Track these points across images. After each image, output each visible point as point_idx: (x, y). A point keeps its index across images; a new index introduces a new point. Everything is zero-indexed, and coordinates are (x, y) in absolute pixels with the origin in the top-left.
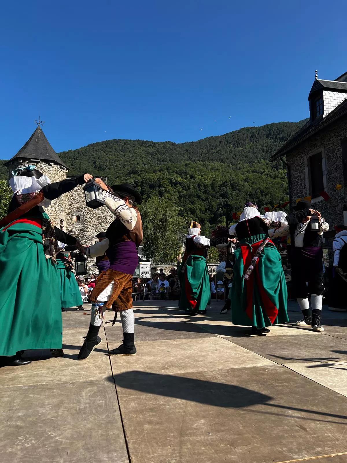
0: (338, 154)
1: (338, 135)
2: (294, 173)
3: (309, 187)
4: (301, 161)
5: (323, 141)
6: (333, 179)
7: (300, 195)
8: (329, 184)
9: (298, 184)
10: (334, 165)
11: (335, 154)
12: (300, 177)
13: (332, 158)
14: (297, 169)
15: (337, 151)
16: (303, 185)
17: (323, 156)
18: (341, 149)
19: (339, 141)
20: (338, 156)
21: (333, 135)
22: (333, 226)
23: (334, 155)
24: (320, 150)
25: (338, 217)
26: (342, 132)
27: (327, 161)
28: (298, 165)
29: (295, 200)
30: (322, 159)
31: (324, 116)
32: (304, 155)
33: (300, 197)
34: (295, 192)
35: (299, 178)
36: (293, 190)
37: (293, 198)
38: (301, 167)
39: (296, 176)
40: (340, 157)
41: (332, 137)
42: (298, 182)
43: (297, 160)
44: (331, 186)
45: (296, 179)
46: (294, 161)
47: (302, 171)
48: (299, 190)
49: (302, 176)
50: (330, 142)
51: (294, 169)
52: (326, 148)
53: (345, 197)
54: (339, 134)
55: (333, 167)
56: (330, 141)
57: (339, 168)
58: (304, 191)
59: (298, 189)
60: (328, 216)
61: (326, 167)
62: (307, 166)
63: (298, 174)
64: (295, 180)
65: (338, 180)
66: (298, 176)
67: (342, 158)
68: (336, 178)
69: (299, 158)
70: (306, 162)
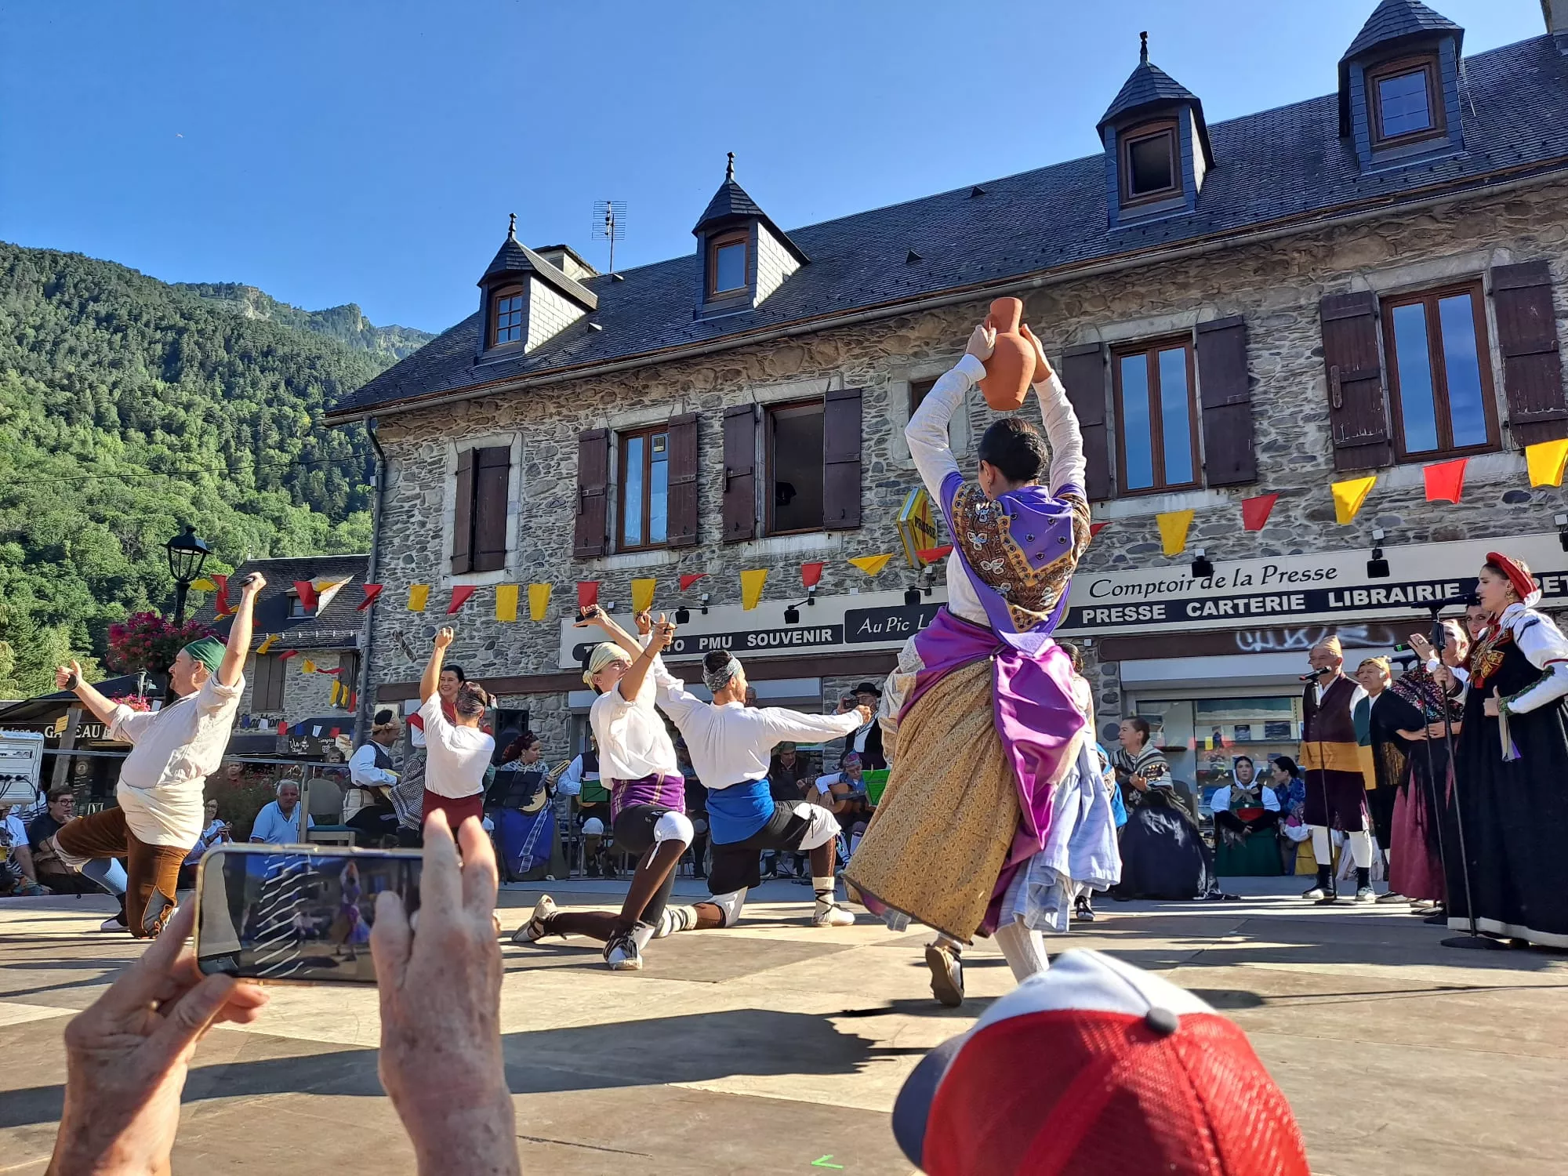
0: (562, 466)
1: (569, 416)
2: (401, 483)
3: (452, 536)
4: (435, 453)
5: (520, 417)
6: (539, 532)
7: (414, 554)
8: (524, 543)
9: (412, 520)
10: (547, 494)
11: (552, 463)
12: (424, 502)
13: (543, 471)
14: (413, 474)
15: (559, 456)
16: (429, 526)
17: (514, 458)
18: (575, 458)
19: (571, 433)
20: (564, 471)
21: (554, 411)
22: (522, 665)
23: (549, 466)
24: (504, 440)
25: (540, 641)
26: (582, 413)
27: (524, 478)
28: (421, 463)
29: (392, 566)
30: (509, 466)
31: (527, 350)
32: (447, 439)
33: (413, 561)
34: (397, 541)
35: (418, 502)
36: (390, 534)
37: (387, 560)
38: (430, 471)
39: (408, 493)
40: (570, 476)
41: (551, 417)
42: (413, 516)
43: (417, 446)
44: (530, 550)
45: (407, 505)
46: (405, 446)
47: (433, 485)
48: (412, 538)
49: (431, 498)
50: (541, 427)
51: (403, 473)
52: (527, 440)
53: (571, 588)
54: (574, 413)
55: (545, 498)
56: (543, 423)
57: (563, 506)
58: (432, 545)
59: (409, 536)
60: (510, 631)
61: (520, 493)
62: (456, 473)
63: (417, 490)
64: (402, 507)
65: (554, 537)
66: (417, 496)
67: (575, 480)
68: (550, 531)
69: (425, 444)
70: (452, 463)
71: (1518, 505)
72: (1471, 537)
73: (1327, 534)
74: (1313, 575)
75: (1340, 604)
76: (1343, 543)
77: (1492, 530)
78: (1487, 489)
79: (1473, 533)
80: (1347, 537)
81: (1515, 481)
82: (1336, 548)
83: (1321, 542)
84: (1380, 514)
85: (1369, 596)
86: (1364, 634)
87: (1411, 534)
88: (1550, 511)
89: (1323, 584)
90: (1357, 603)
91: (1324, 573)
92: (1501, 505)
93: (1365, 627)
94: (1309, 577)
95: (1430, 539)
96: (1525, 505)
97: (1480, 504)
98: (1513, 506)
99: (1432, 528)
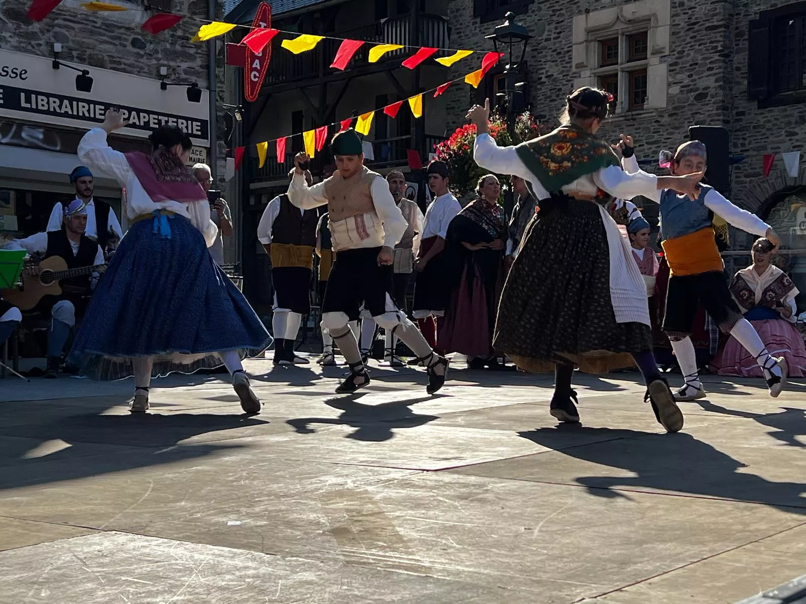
71: (138, 50)
72: (111, 68)
73: (19, 35)
74: (10, 73)
75: (28, 106)
76: (30, 47)
77: (123, 66)
78: (122, 31)
79: (114, 66)
80: (33, 42)
81: (139, 30)
82: (25, 50)
83: (14, 41)
84: (57, 29)
85: (48, 103)
86: (41, 136)
87: (75, 53)
88: (154, 62)
89: (17, 83)
90: (40, 107)
91: (18, 72)
92: (130, 47)
93: (42, 130)
94: (7, 72)
95: (87, 62)
96: (142, 52)
97: (117, 42)
98: (135, 50)
99: (89, 51)
